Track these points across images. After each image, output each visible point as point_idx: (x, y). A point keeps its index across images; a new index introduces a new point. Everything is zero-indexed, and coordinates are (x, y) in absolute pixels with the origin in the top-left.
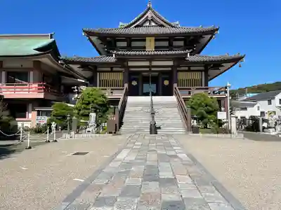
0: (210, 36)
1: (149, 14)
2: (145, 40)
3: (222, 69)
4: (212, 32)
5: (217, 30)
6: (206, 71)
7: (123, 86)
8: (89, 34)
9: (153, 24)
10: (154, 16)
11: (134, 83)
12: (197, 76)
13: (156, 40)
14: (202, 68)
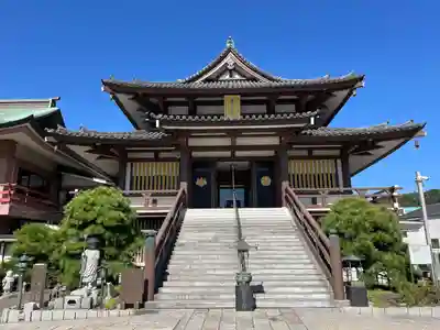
0: (345, 92)
1: (230, 60)
2: (222, 103)
3: (376, 153)
4: (350, 85)
5: (361, 79)
6: (344, 158)
7: (178, 188)
8: (114, 89)
9: (237, 77)
10: (238, 62)
11: (201, 182)
12: (326, 168)
13: (243, 103)
14: (337, 152)
